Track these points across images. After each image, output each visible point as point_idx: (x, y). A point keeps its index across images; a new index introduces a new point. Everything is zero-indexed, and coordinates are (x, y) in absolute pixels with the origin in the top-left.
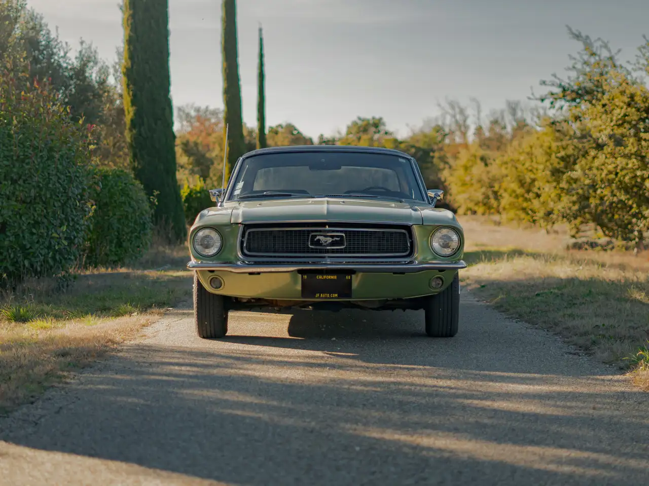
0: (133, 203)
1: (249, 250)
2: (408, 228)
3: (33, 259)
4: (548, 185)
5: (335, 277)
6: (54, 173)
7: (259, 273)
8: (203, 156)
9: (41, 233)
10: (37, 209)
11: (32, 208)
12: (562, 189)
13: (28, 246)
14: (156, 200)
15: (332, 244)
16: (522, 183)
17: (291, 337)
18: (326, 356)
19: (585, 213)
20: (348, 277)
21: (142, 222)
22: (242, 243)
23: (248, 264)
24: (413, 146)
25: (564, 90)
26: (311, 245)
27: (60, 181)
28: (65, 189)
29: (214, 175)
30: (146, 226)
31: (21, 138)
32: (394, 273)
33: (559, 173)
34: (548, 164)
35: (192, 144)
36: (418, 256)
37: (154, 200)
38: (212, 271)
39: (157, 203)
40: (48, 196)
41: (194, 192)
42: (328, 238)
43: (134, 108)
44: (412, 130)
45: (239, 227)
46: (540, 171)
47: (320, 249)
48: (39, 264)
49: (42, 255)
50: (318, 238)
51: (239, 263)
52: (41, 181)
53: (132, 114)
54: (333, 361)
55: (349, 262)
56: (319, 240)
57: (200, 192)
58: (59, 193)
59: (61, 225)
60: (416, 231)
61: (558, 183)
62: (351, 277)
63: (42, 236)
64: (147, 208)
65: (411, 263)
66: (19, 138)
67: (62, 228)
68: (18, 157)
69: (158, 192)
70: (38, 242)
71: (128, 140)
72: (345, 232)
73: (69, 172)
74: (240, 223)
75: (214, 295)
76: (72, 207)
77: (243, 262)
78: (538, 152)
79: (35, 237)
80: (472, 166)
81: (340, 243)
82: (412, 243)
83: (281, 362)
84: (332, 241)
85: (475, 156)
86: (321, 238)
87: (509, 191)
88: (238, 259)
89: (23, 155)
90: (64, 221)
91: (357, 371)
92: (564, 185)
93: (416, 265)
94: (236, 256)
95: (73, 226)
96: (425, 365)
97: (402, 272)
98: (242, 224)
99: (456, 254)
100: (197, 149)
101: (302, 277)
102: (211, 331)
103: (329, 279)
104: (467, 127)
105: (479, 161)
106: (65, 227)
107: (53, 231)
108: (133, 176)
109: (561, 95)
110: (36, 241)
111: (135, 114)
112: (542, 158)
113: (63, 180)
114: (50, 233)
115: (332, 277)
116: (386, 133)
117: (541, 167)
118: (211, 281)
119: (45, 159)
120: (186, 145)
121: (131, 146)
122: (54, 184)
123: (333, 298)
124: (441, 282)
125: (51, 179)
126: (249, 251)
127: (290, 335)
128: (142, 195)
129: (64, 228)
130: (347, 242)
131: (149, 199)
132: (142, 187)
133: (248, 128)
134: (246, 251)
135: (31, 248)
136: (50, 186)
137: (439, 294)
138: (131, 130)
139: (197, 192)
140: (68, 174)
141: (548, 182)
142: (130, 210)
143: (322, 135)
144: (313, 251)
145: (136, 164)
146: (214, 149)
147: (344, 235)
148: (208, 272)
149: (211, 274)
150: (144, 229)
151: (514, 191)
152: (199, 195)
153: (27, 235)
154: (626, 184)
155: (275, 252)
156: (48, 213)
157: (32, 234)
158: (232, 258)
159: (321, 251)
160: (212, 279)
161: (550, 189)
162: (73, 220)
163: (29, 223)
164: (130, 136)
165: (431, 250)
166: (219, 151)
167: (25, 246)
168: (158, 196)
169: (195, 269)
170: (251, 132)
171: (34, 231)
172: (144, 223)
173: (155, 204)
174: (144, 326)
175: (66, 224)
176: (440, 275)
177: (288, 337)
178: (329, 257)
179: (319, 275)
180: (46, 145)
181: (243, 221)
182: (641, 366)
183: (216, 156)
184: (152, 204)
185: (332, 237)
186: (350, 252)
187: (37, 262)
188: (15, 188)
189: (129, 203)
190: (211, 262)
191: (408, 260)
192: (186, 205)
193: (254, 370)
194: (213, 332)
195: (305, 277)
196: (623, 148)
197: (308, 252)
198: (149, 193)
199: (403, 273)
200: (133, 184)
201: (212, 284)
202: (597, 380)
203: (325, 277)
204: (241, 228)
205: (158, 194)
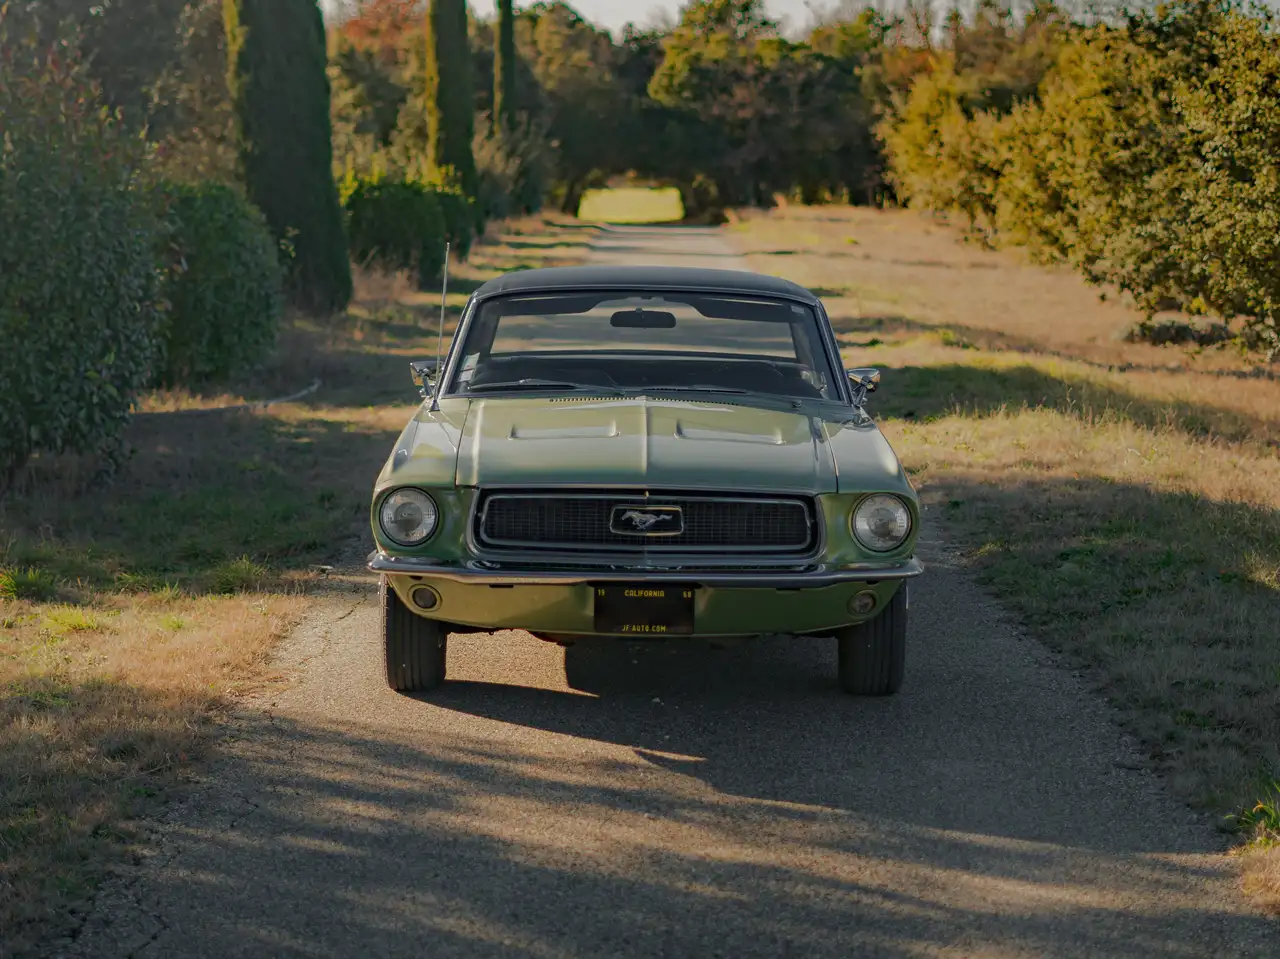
0: (246, 256)
1: (491, 535)
2: (810, 501)
3: (47, 423)
4: (1093, 199)
5: (662, 594)
6: (89, 248)
7: (510, 586)
8: (384, 81)
9: (63, 369)
10: (56, 321)
11: (44, 320)
12: (1123, 209)
13: (38, 398)
14: (291, 248)
15: (656, 527)
16: (1041, 179)
17: (571, 691)
18: (642, 766)
19: (1168, 278)
20: (687, 595)
21: (263, 293)
22: (477, 520)
23: (489, 568)
24: (819, 57)
25: (1134, 23)
26: (614, 527)
27: (102, 264)
28: (110, 278)
29: (408, 125)
30: (272, 301)
31: (21, 179)
32: (779, 589)
33: (1118, 174)
34: (1096, 156)
35: (361, 58)
36: (828, 553)
37: (287, 247)
38: (419, 578)
39: (293, 255)
40: (78, 295)
41: (366, 187)
42: (648, 516)
43: (245, 29)
44: (819, 17)
45: (472, 494)
46: (1077, 170)
47: (632, 539)
48: (60, 432)
49: (65, 416)
50: (629, 514)
51: (470, 564)
52: (63, 265)
53: (240, 41)
54: (657, 780)
55: (690, 567)
56: (630, 519)
57: (379, 188)
58: (99, 288)
59: (106, 350)
60: (825, 505)
61: (1116, 196)
62: (693, 594)
63: (65, 377)
64: (274, 263)
65: (810, 568)
66: (18, 178)
67: (106, 359)
68: (17, 216)
69: (296, 232)
70: (57, 390)
71: (234, 93)
72: (683, 504)
73: (121, 244)
74: (474, 487)
75: (419, 617)
76: (127, 313)
77: (479, 562)
78: (1078, 130)
79: (52, 377)
80: (939, 116)
81: (672, 525)
82: (815, 527)
83: (553, 785)
84: (657, 522)
85: (947, 94)
86: (637, 516)
87: (1015, 195)
88: (468, 555)
89: (27, 214)
90: (110, 342)
91: (704, 824)
92: (1128, 201)
93: (821, 574)
94: (465, 548)
95: (128, 351)
96: (837, 807)
97: (794, 587)
98: (478, 488)
99: (904, 545)
100: (372, 65)
101: (596, 593)
102: (413, 680)
103: (648, 598)
104: (929, 17)
105: (955, 107)
106: (112, 356)
107: (88, 364)
108: (243, 196)
109: (1125, 34)
110: (53, 386)
111: (247, 42)
112: (1083, 145)
113: (107, 261)
114: (82, 369)
115: (655, 594)
116: (765, 23)
117: (1081, 162)
118: (414, 596)
119: (72, 218)
120: (348, 57)
121: (239, 107)
122: (90, 271)
123: (656, 633)
124: (871, 605)
125: (85, 262)
126: (489, 536)
127: (571, 685)
128: (263, 236)
129: (110, 358)
130: (685, 523)
131: (279, 244)
132: (263, 217)
133: (478, 20)
134: (484, 537)
135: (43, 401)
136: (83, 274)
137: (867, 623)
138: (238, 75)
139: (373, 188)
140: (119, 250)
141: (1096, 193)
142: (240, 270)
143: (630, 25)
144: (617, 540)
145: (249, 146)
146: (406, 62)
147: (680, 509)
148: (410, 579)
149: (417, 582)
150: (268, 306)
151: (1025, 196)
152: (376, 194)
153: (35, 375)
154: (1253, 258)
155: (542, 539)
156: (77, 328)
157: (47, 372)
158: (458, 553)
159: (634, 541)
160: (415, 592)
161: (1098, 207)
162: (128, 338)
163: (40, 351)
164: (236, 85)
165: (855, 540)
166: (417, 69)
167: (32, 396)
168: (296, 240)
169: (383, 573)
170: (483, 29)
171: (49, 365)
172: (268, 296)
173: (290, 256)
174: (279, 637)
175: (115, 349)
176: (871, 589)
177: (565, 688)
178: (650, 552)
179: (630, 589)
180: (73, 188)
181: (480, 482)
182: (1260, 834)
183: (414, 79)
184: (283, 255)
185: (658, 513)
186: (692, 543)
187: (56, 429)
188: (10, 281)
189: (238, 256)
190: (414, 560)
191: (806, 562)
192: (350, 214)
193: (502, 817)
194: (416, 682)
195: (602, 592)
196: (1247, 186)
197: (608, 541)
198: (279, 234)
199: (797, 589)
200: (245, 216)
201: (417, 599)
202: (1171, 868)
203: (641, 593)
204: (476, 494)
205: (296, 236)
